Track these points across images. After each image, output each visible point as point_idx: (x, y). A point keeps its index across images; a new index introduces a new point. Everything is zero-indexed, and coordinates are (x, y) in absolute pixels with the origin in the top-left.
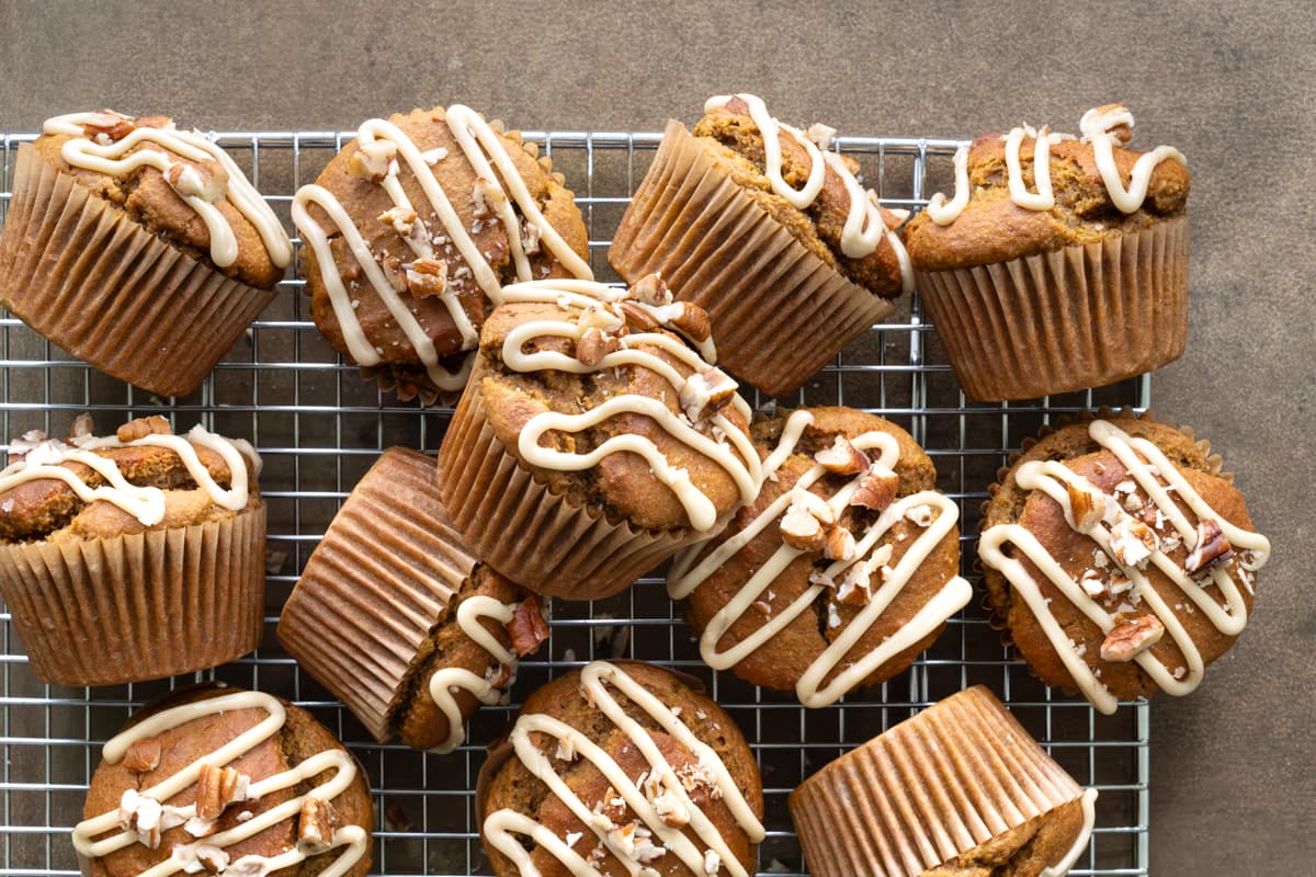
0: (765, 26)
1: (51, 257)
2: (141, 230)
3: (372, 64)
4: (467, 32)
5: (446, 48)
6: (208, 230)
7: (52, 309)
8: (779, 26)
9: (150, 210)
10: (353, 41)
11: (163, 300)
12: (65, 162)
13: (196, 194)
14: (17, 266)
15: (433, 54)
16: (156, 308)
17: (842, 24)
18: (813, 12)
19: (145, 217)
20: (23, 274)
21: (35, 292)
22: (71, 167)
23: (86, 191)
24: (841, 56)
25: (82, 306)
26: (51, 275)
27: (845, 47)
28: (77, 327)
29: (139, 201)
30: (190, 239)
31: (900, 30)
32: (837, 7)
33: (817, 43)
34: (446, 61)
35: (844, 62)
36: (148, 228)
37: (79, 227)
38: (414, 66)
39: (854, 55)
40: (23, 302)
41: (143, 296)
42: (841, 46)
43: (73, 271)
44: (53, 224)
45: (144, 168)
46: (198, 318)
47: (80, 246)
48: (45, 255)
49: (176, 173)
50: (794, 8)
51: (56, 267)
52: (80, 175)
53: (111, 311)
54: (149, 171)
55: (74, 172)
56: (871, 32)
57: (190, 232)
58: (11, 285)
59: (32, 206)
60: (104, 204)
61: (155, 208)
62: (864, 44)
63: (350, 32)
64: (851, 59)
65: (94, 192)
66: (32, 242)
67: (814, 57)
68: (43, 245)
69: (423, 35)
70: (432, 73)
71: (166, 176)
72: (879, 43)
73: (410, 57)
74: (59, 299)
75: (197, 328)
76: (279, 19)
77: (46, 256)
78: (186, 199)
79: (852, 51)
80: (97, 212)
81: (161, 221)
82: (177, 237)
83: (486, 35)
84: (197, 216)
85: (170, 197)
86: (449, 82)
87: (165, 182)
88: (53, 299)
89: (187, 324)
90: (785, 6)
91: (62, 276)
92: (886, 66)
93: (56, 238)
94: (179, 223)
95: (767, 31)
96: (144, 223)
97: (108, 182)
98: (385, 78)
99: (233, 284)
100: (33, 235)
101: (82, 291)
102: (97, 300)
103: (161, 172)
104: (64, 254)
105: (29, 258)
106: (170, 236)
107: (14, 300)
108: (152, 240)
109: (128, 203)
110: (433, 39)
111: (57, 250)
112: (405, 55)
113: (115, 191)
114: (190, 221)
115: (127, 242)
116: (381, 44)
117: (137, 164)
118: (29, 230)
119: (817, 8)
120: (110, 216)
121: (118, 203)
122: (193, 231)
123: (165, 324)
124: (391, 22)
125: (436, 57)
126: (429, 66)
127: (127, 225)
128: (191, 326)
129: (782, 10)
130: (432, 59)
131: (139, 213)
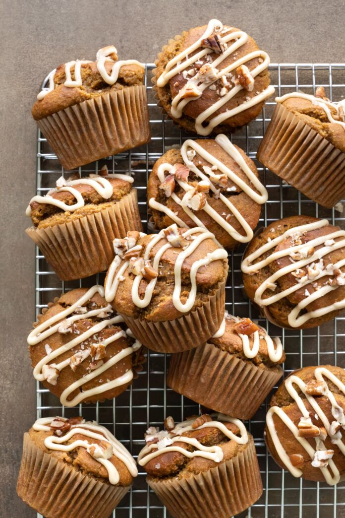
0: (279, 29)
1: (44, 486)
2: (81, 474)
3: (122, 47)
4: (160, 34)
5: (152, 40)
6: (107, 470)
7: (47, 506)
8: (285, 29)
9: (84, 466)
10: (115, 38)
11: (91, 499)
12: (46, 448)
13: (101, 457)
14: (30, 488)
15: (147, 43)
16: (88, 503)
17: (311, 28)
18: (298, 24)
19: (81, 468)
20: (33, 492)
21: (39, 499)
22: (49, 449)
23: (57, 460)
24: (310, 41)
25: (59, 504)
26: (45, 493)
27: (312, 37)
28: (58, 513)
29: (78, 462)
30: (100, 475)
31: (334, 30)
32: (308, 21)
33: (300, 36)
34: (152, 45)
35: (311, 43)
36: (84, 473)
37: (55, 474)
38: (139, 48)
39: (315, 41)
40: (34, 503)
41: (83, 499)
42: (310, 37)
43: (54, 491)
44: (44, 472)
45: (79, 448)
46: (105, 503)
47: (56, 481)
48: (41, 485)
49: (93, 449)
50: (291, 22)
51: (47, 490)
52: (53, 453)
53: (71, 505)
54: (81, 449)
55: (50, 451)
56: (322, 31)
57: (100, 473)
58: (28, 496)
59: (34, 464)
60: (64, 465)
61: (86, 465)
62: (319, 36)
63: (113, 34)
64: (314, 42)
65: (59, 460)
66: (36, 480)
67: (299, 42)
68: (40, 480)
69: (142, 35)
70: (146, 50)
71: (88, 451)
72: (325, 36)
73: (137, 44)
74: (49, 502)
75: (105, 506)
76: (85, 29)
77: (43, 485)
78: (97, 460)
79: (315, 39)
80: (62, 468)
81: (88, 470)
82: (96, 475)
83: (168, 35)
84: (102, 465)
85: (91, 459)
86: (153, 54)
87: (88, 453)
88: (47, 502)
89: (101, 506)
90: (287, 21)
91: (50, 493)
92: (328, 45)
93: (46, 478)
94: (95, 470)
95: (280, 31)
96: (82, 471)
97: (65, 455)
98: (128, 52)
99: (118, 488)
100: (36, 476)
101: (58, 499)
102: (65, 502)
103: (86, 449)
104: (50, 485)
105: (35, 485)
106: (92, 474)
107: (30, 502)
108: (85, 478)
109: (74, 463)
110: (147, 37)
111: (47, 483)
112: (136, 43)
113: (68, 459)
114: (99, 468)
115: (75, 479)
116: (126, 39)
117: (76, 446)
118: (33, 474)
119: (300, 22)
120: (67, 469)
121: (69, 463)
122: (102, 472)
123: (92, 507)
124: (130, 30)
125: (148, 44)
126: (145, 47)
127: (75, 472)
128: (103, 506)
129: (286, 23)
130: (146, 45)
131: (79, 467)
